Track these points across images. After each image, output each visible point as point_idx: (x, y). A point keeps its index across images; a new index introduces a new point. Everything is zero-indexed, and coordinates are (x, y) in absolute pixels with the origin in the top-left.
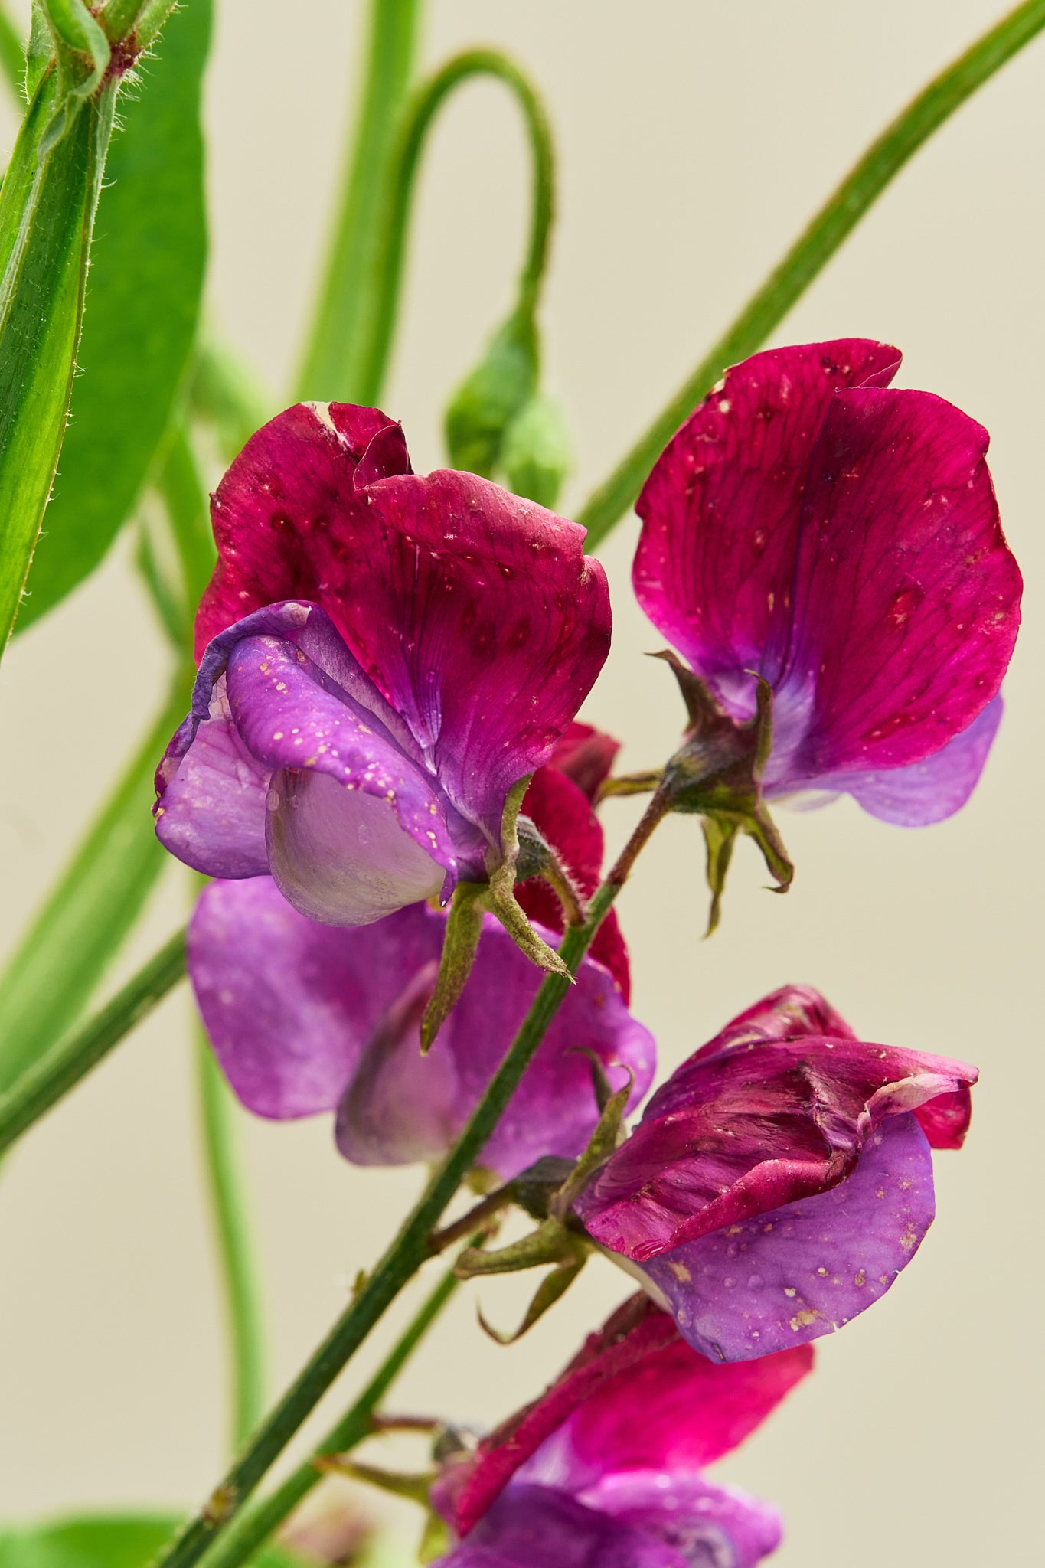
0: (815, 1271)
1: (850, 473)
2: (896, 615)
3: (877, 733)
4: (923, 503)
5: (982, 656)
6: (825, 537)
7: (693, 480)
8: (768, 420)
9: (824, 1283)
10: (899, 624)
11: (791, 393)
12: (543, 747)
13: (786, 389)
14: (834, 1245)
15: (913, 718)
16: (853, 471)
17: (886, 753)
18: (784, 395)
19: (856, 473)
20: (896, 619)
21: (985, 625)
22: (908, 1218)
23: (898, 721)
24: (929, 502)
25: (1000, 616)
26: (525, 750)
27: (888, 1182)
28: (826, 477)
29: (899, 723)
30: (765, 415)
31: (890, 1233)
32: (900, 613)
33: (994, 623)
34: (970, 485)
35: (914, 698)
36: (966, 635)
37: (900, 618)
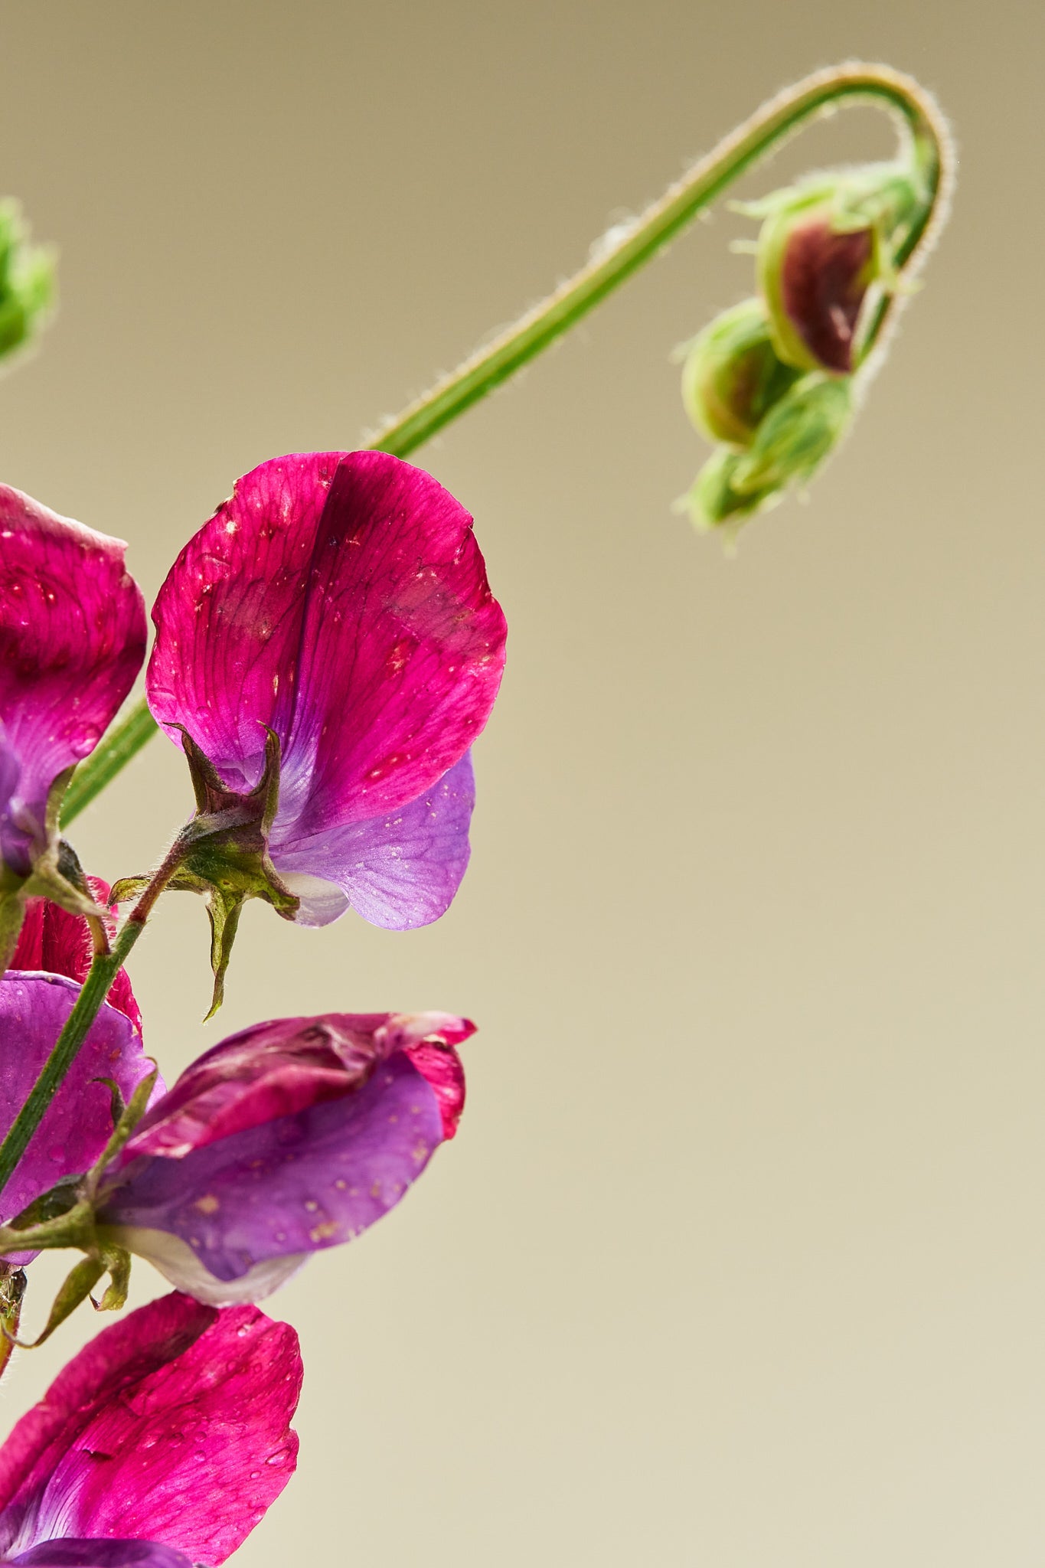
0: (333, 1184)
1: (352, 539)
2: (394, 662)
3: (376, 773)
4: (416, 574)
5: (470, 699)
6: (330, 599)
7: (202, 597)
8: (270, 537)
9: (343, 1194)
10: (397, 670)
11: (292, 512)
12: (85, 739)
13: (287, 508)
14: (351, 1162)
15: (409, 757)
16: (355, 538)
17: (383, 797)
18: (285, 514)
19: (358, 540)
20: (394, 665)
21: (474, 666)
22: (418, 1136)
23: (395, 760)
24: (420, 575)
25: (486, 659)
26: (70, 741)
27: (401, 1110)
28: (332, 540)
29: (396, 762)
30: (267, 532)
31: (403, 1148)
32: (397, 660)
33: (481, 664)
34: (456, 562)
35: (410, 736)
36: (456, 679)
37: (398, 665)
